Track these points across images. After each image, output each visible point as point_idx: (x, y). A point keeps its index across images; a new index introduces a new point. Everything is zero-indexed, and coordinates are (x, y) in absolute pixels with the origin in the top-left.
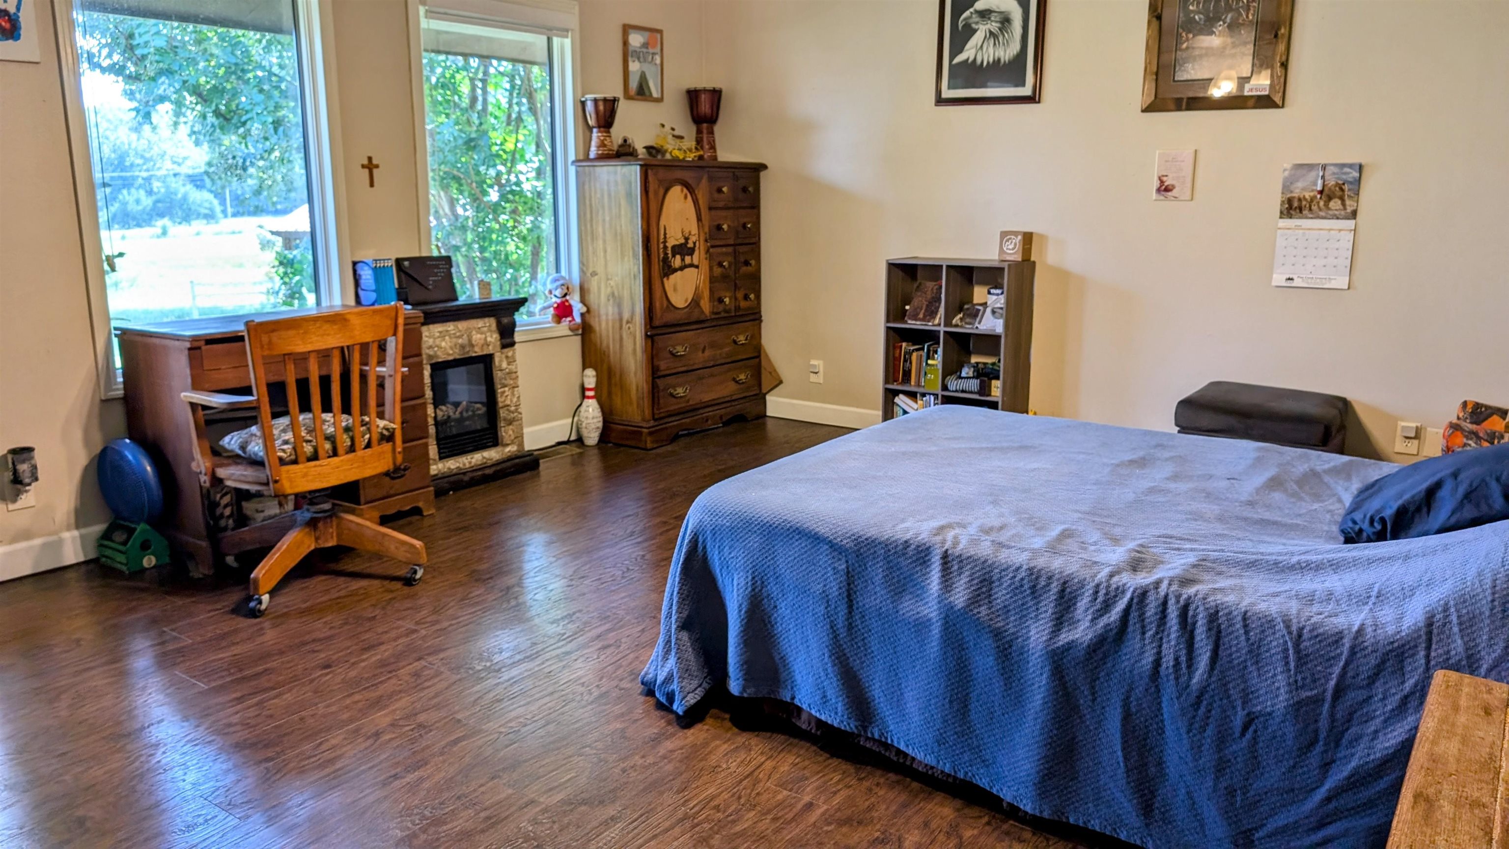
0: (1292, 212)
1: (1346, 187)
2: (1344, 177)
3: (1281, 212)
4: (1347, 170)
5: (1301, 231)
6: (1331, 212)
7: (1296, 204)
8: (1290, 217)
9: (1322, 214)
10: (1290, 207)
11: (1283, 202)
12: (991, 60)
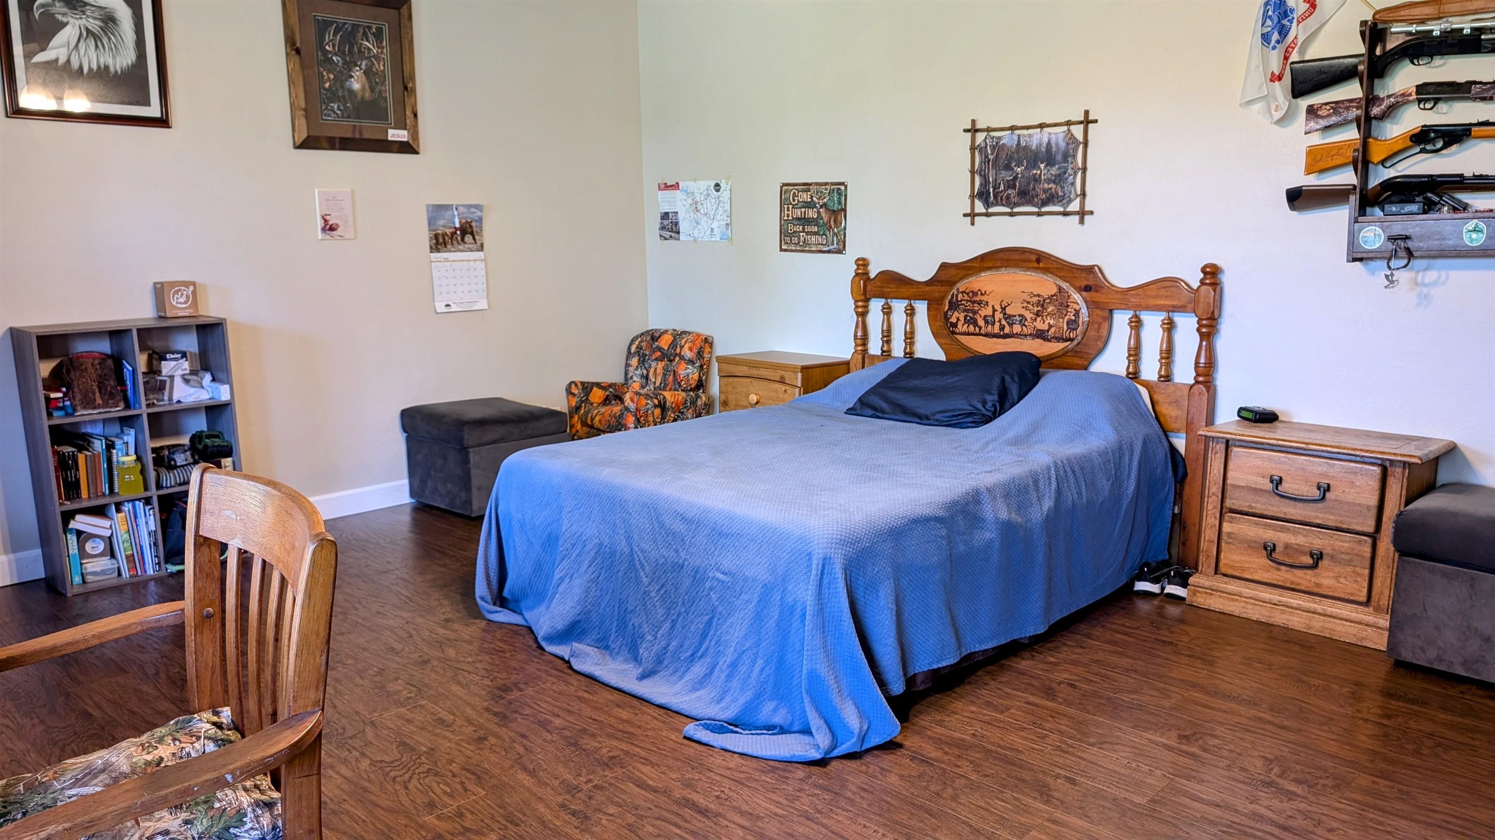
0: (439, 247)
1: (473, 224)
2: (472, 216)
3: (431, 248)
4: (474, 210)
5: (448, 263)
6: (467, 246)
7: (441, 240)
8: (438, 251)
9: (461, 247)
10: (437, 243)
11: (431, 238)
12: (95, 67)
